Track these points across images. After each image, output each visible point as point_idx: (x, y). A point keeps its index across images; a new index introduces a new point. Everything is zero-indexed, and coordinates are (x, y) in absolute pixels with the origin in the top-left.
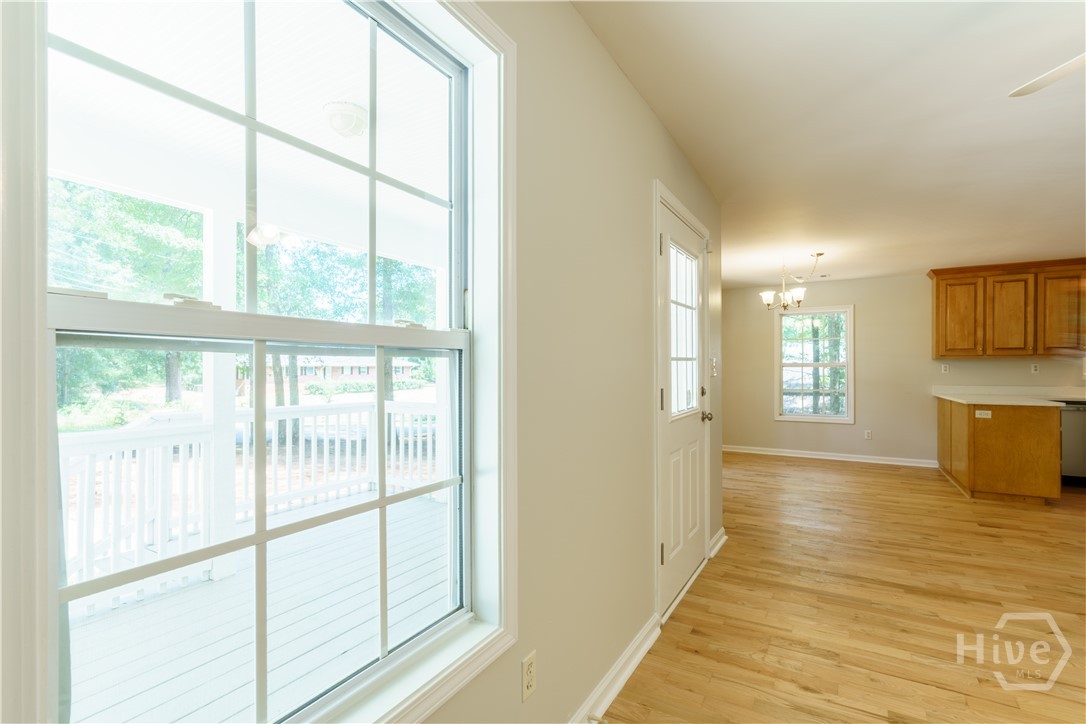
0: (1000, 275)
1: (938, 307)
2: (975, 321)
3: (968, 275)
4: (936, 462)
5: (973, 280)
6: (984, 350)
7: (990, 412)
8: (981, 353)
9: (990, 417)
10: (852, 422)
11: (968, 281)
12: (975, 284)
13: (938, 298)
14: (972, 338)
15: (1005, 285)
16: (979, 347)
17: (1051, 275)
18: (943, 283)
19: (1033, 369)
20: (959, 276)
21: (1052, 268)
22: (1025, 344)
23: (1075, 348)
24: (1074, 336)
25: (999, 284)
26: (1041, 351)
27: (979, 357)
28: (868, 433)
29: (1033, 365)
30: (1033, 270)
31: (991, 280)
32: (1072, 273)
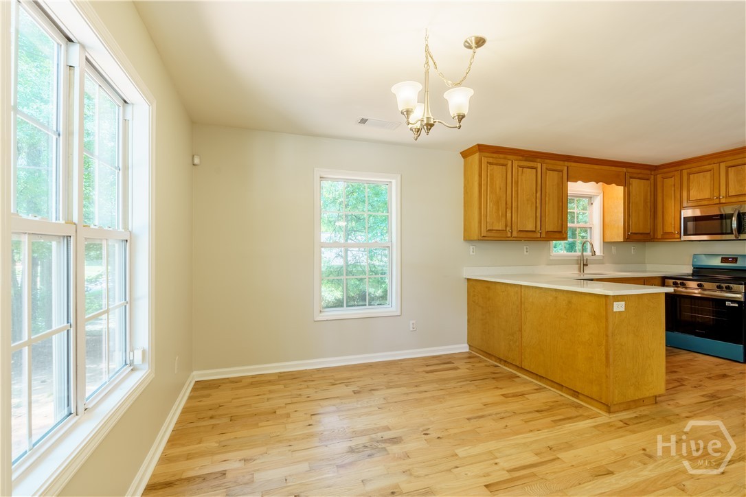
0: (520, 160)
1: (481, 185)
2: (506, 203)
3: (501, 155)
4: (467, 346)
5: (505, 162)
6: (511, 232)
7: (624, 303)
8: (509, 235)
9: (624, 309)
10: (400, 314)
11: (501, 161)
12: (506, 166)
13: (480, 175)
14: (504, 220)
15: (524, 169)
16: (508, 228)
17: (550, 167)
18: (484, 160)
19: (525, 250)
20: (495, 155)
21: (548, 161)
22: (536, 227)
23: (561, 232)
24: (560, 221)
25: (520, 169)
26: (543, 235)
27: (507, 239)
28: (413, 324)
29: (525, 247)
30: (539, 160)
31: (515, 164)
32: (559, 168)
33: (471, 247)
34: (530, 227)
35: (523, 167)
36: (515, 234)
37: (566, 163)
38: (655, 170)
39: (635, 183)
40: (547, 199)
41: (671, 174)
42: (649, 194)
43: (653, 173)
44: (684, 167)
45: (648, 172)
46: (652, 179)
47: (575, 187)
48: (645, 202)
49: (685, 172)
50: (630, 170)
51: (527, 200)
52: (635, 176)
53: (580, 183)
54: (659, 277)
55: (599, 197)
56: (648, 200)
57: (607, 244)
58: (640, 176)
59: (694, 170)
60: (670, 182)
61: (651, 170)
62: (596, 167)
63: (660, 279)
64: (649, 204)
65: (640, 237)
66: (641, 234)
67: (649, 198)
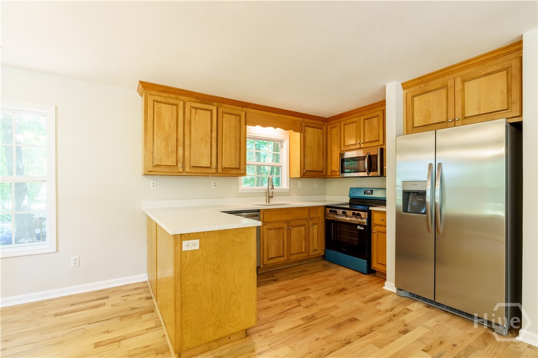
0: (194, 102)
1: (146, 122)
2: (177, 140)
3: (172, 96)
4: (146, 275)
5: (175, 102)
6: (184, 167)
7: (197, 241)
8: (181, 170)
9: (197, 247)
10: (55, 251)
11: (172, 101)
12: (177, 105)
13: (146, 112)
14: (174, 156)
15: (198, 111)
16: (180, 165)
17: (226, 110)
18: (151, 98)
19: (213, 184)
20: (164, 95)
21: (226, 105)
22: (211, 164)
23: (238, 169)
24: (238, 160)
25: (194, 110)
26: (220, 171)
27: (180, 174)
28: (75, 260)
29: (213, 182)
30: (215, 104)
31: (188, 105)
32: (237, 112)
33: (151, 182)
34: (205, 162)
35: (197, 108)
36: (187, 169)
37: (245, 109)
38: (327, 122)
39: (310, 131)
40: (224, 139)
41: (335, 125)
42: (322, 140)
43: (325, 123)
44: (342, 119)
45: (322, 123)
46: (324, 129)
47: (254, 130)
48: (319, 146)
49: (342, 123)
50: (306, 120)
51: (201, 139)
52: (309, 125)
53: (258, 127)
54: (323, 206)
55: (286, 141)
56: (321, 145)
57: (292, 179)
58: (314, 125)
59: (348, 121)
60: (335, 131)
61: (324, 122)
62: (275, 115)
63: (324, 207)
64: (321, 148)
65: (315, 174)
66: (316, 171)
67: (321, 143)
